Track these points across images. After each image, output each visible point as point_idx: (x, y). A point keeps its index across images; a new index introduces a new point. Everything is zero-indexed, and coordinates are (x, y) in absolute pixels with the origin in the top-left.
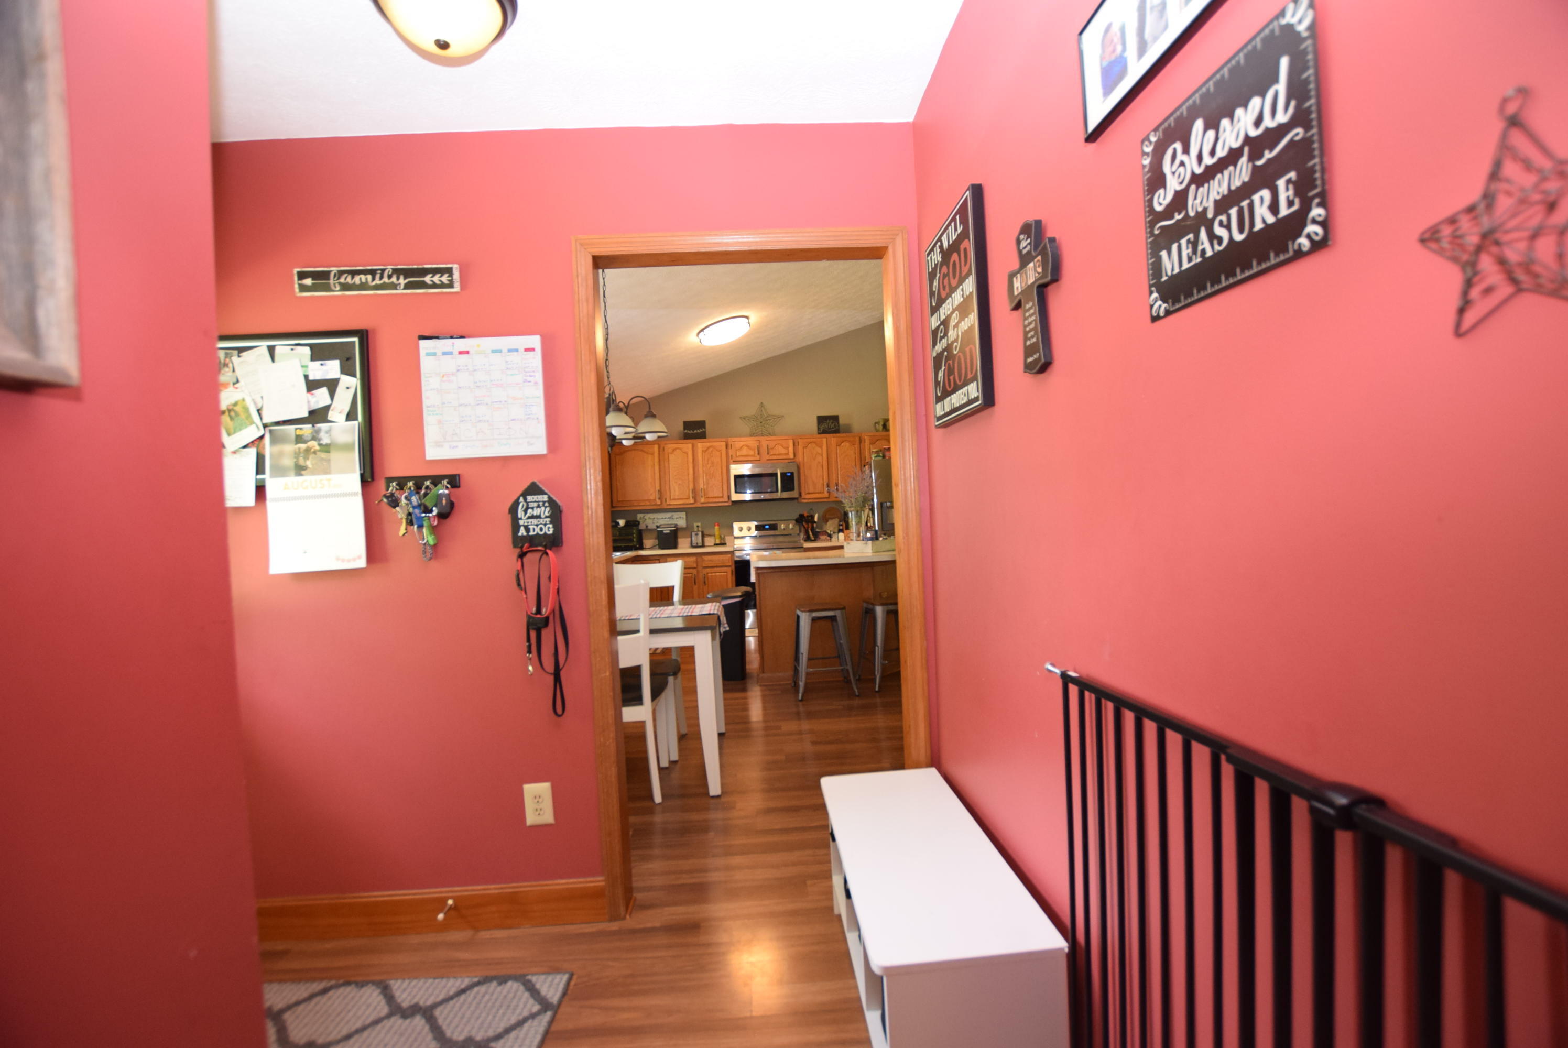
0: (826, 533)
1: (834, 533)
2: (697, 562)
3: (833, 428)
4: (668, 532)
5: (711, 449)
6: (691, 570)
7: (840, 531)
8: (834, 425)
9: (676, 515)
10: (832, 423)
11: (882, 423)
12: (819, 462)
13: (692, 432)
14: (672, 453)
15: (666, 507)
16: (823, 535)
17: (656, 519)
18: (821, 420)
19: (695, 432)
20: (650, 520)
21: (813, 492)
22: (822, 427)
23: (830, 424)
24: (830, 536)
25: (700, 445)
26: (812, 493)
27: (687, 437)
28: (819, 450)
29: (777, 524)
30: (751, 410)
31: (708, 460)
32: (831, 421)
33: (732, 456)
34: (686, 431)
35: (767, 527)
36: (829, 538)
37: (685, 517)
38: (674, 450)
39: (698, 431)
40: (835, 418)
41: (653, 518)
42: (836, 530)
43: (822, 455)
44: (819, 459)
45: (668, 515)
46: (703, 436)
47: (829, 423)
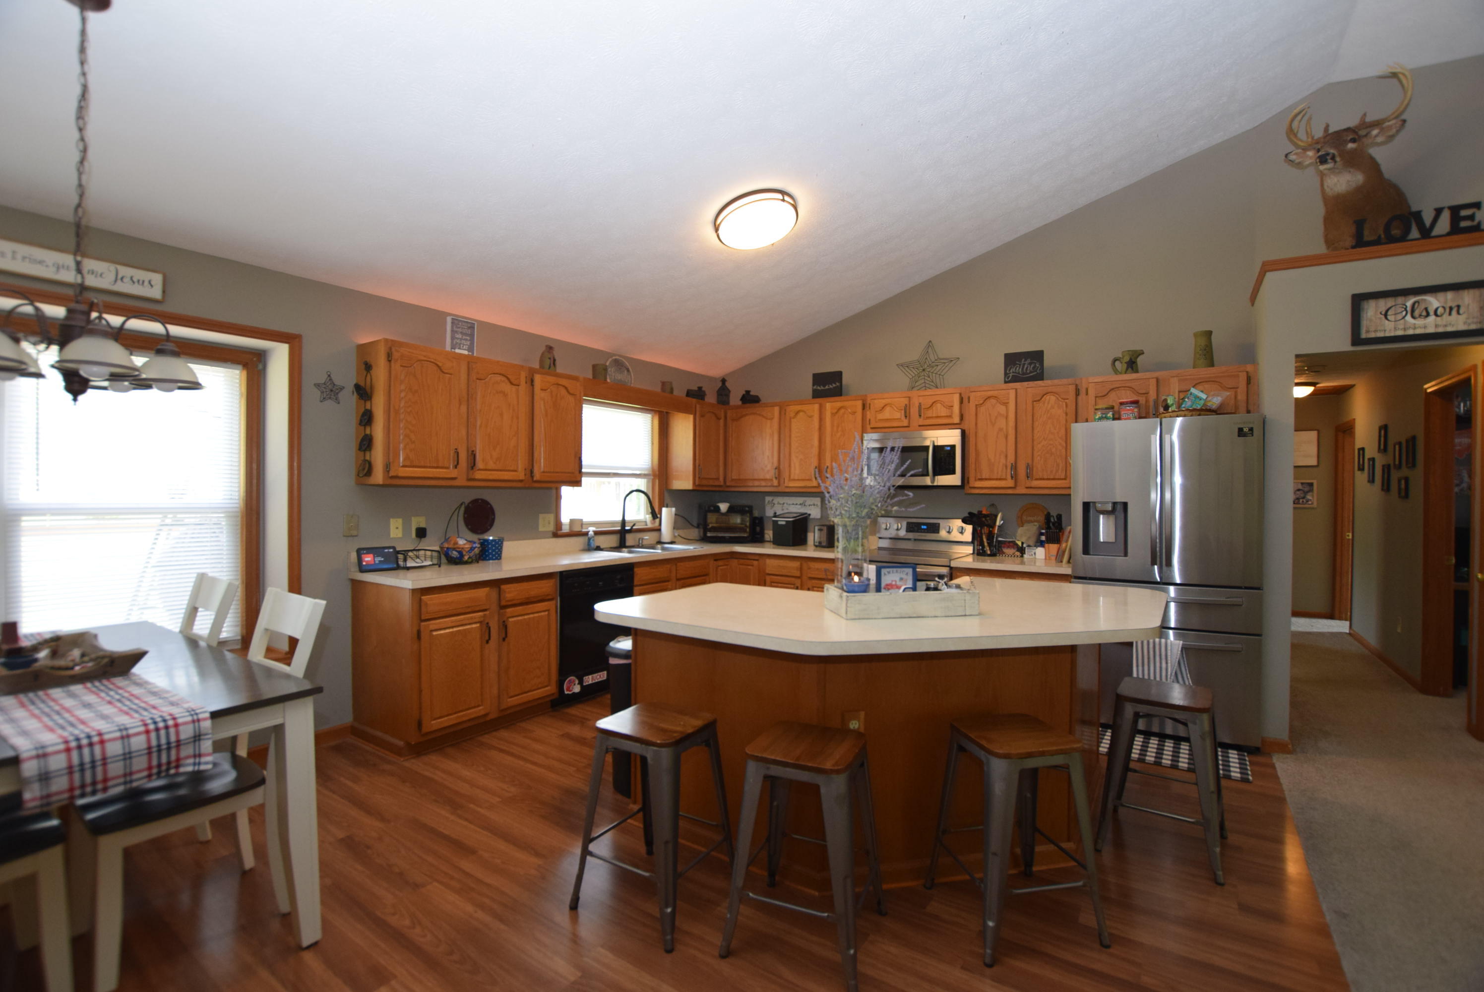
0: (1013, 544)
1: (1028, 546)
3: (1031, 372)
4: (784, 523)
5: (842, 411)
7: (1041, 544)
8: (1034, 368)
9: (810, 501)
10: (1030, 364)
11: (1127, 359)
12: (1001, 430)
13: (822, 388)
14: (794, 418)
15: (780, 489)
16: (1008, 547)
17: (785, 505)
18: (1011, 359)
19: (827, 387)
20: (779, 505)
21: (987, 477)
22: (1012, 371)
23: (1026, 366)
24: (1022, 551)
25: (830, 405)
26: (986, 479)
27: (817, 395)
28: (1002, 409)
29: (939, 524)
30: (913, 354)
31: (838, 427)
32: (1029, 361)
33: (870, 420)
34: (815, 387)
35: (925, 527)
36: (1018, 554)
37: (819, 504)
38: (797, 413)
39: (831, 386)
40: (1038, 356)
41: (782, 503)
42: (1032, 544)
43: (1007, 418)
44: (1002, 423)
45: (800, 500)
46: (838, 392)
47: (1024, 364)
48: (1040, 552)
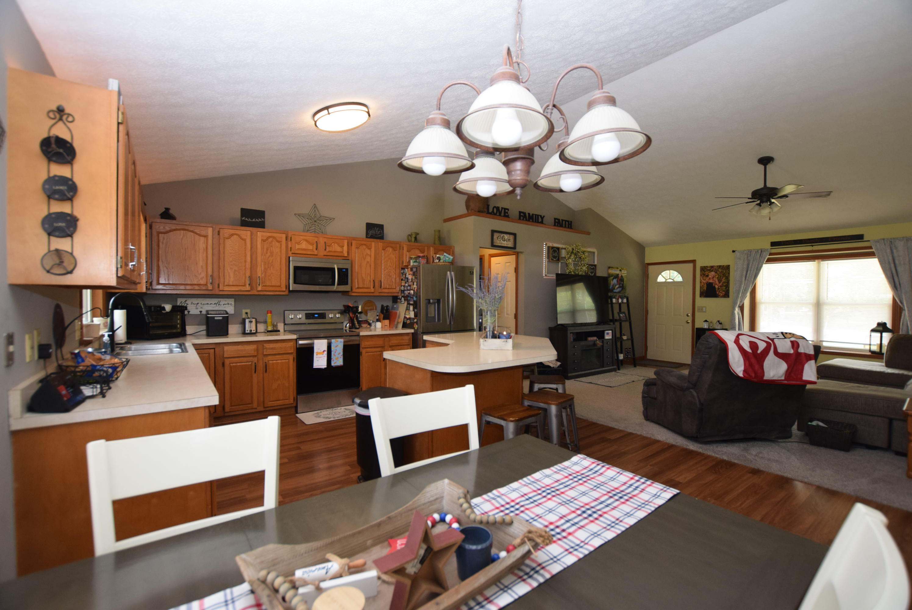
0: (367, 322)
1: (373, 322)
2: (257, 350)
3: (379, 235)
4: (221, 318)
5: (270, 239)
6: (251, 358)
7: (378, 320)
8: (380, 233)
9: (223, 301)
10: (378, 230)
11: (414, 236)
12: (368, 262)
13: (250, 220)
14: (228, 238)
15: (217, 292)
16: (364, 323)
17: (199, 304)
18: (370, 226)
19: (254, 220)
20: (193, 305)
21: (362, 287)
22: (370, 233)
23: (377, 231)
24: (370, 324)
25: (260, 234)
26: (361, 288)
27: (244, 224)
28: (368, 251)
29: (325, 313)
30: (306, 209)
31: (267, 249)
32: (378, 229)
33: (291, 248)
34: (244, 218)
35: (317, 316)
36: (369, 326)
37: (233, 303)
38: (232, 235)
39: (257, 220)
40: (380, 227)
41: (196, 303)
42: (375, 320)
43: (371, 256)
44: (368, 259)
45: (215, 301)
46: (262, 225)
47: (376, 230)
48: (379, 325)
